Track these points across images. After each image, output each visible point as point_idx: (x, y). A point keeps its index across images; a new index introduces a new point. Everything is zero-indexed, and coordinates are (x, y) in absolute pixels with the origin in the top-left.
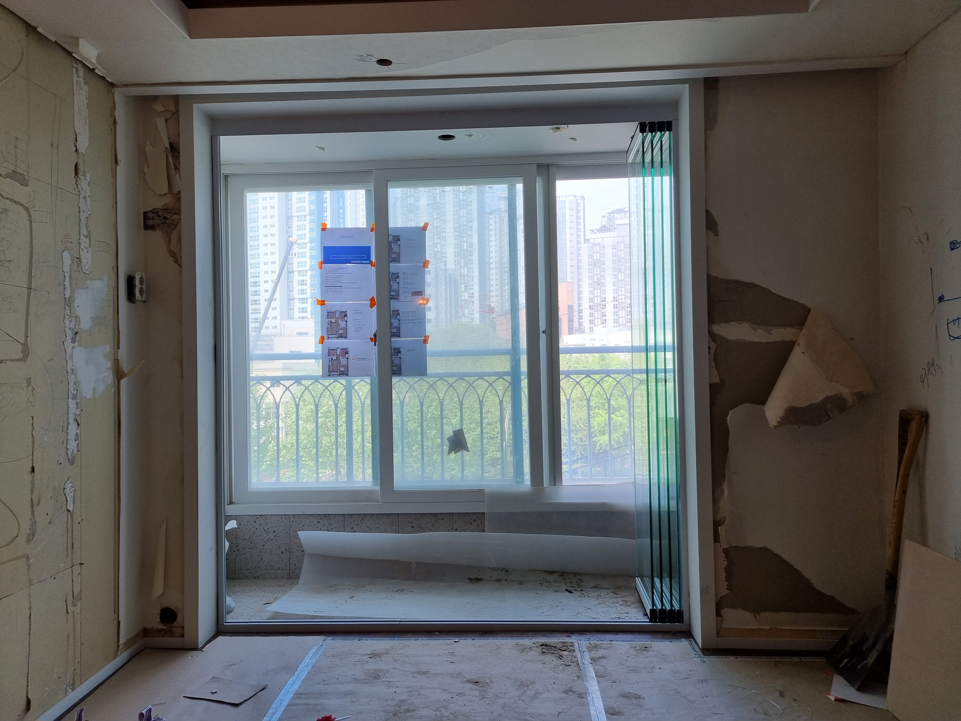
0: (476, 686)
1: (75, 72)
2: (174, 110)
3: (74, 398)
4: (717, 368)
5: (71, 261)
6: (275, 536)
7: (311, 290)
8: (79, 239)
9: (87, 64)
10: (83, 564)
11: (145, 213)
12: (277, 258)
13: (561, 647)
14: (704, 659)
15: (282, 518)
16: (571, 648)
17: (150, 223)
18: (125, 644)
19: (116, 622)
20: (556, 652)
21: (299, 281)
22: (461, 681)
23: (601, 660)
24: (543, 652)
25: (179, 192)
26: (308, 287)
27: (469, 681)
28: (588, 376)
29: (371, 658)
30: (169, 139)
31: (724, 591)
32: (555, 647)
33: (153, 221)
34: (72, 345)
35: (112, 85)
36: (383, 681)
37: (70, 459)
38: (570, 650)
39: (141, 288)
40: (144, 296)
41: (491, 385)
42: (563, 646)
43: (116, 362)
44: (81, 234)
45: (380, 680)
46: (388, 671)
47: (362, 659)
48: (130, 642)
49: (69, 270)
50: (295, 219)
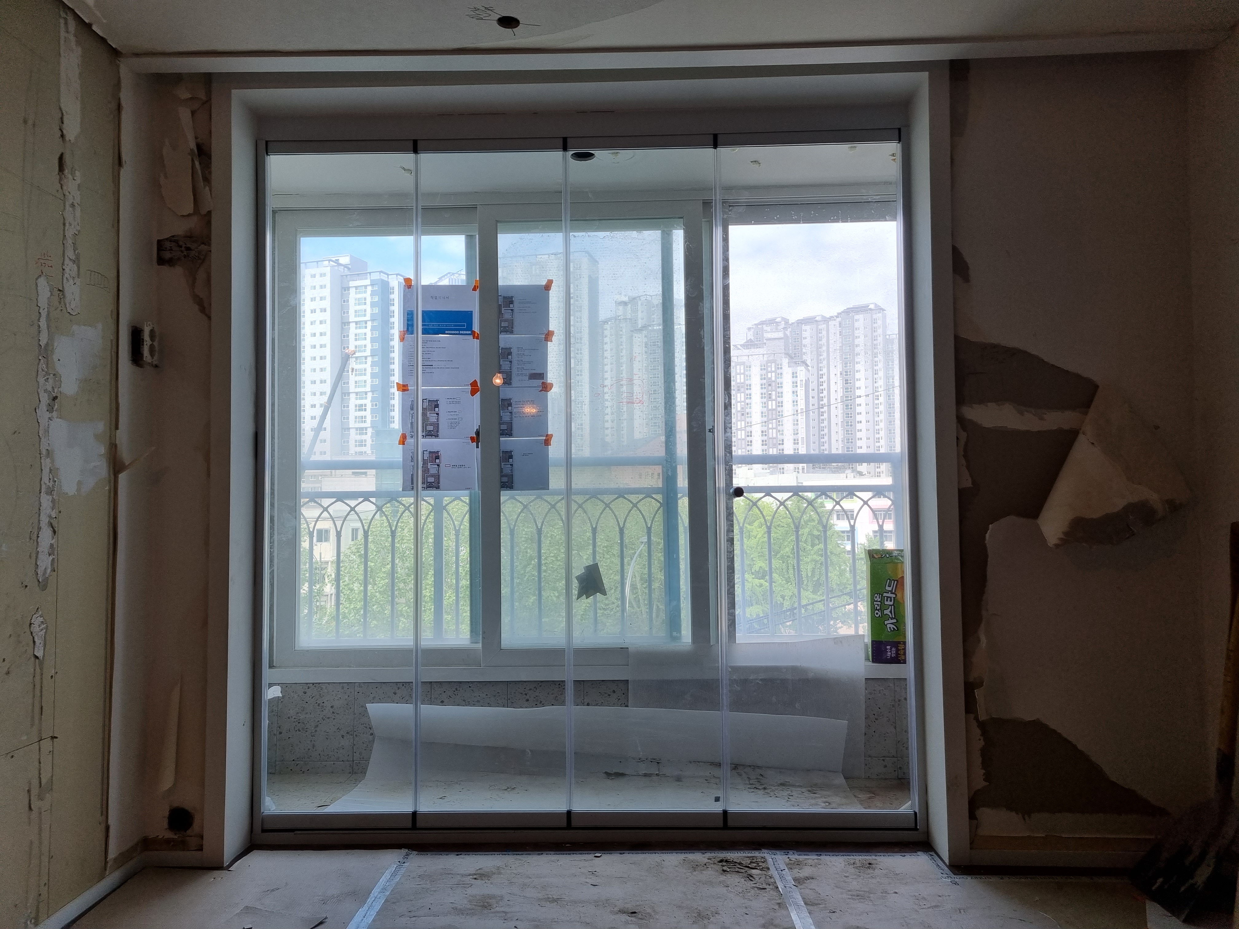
0: (632, 919)
1: (62, 25)
2: (204, 98)
3: (50, 492)
4: (968, 467)
5: (49, 293)
6: (333, 712)
7: (372, 417)
8: (63, 264)
9: (81, 16)
10: (56, 738)
11: (159, 242)
12: (328, 376)
13: (749, 864)
14: (956, 880)
15: (343, 688)
16: (764, 865)
17: (167, 255)
18: (115, 860)
19: (103, 826)
20: (742, 871)
21: (356, 406)
22: (611, 912)
23: (808, 881)
24: (724, 871)
25: (209, 213)
26: (368, 414)
27: (622, 911)
28: (768, 494)
29: (475, 879)
30: (196, 138)
31: (980, 783)
32: (740, 864)
33: (171, 253)
34: (48, 415)
35: (115, 53)
36: (495, 912)
37: (40, 580)
38: (761, 867)
39: (151, 345)
40: (156, 358)
41: (635, 505)
42: (751, 862)
43: (113, 448)
44: (66, 257)
45: (492, 910)
46: (502, 898)
47: (463, 881)
48: (124, 857)
49: (46, 305)
50: (352, 326)
